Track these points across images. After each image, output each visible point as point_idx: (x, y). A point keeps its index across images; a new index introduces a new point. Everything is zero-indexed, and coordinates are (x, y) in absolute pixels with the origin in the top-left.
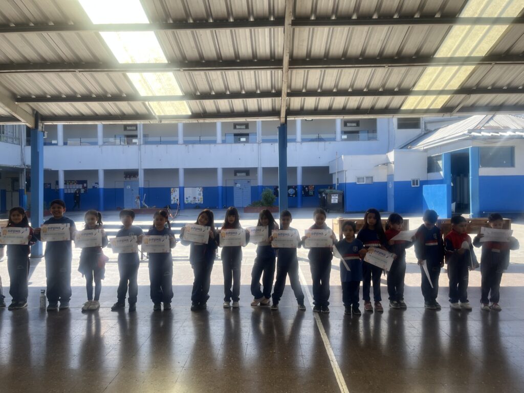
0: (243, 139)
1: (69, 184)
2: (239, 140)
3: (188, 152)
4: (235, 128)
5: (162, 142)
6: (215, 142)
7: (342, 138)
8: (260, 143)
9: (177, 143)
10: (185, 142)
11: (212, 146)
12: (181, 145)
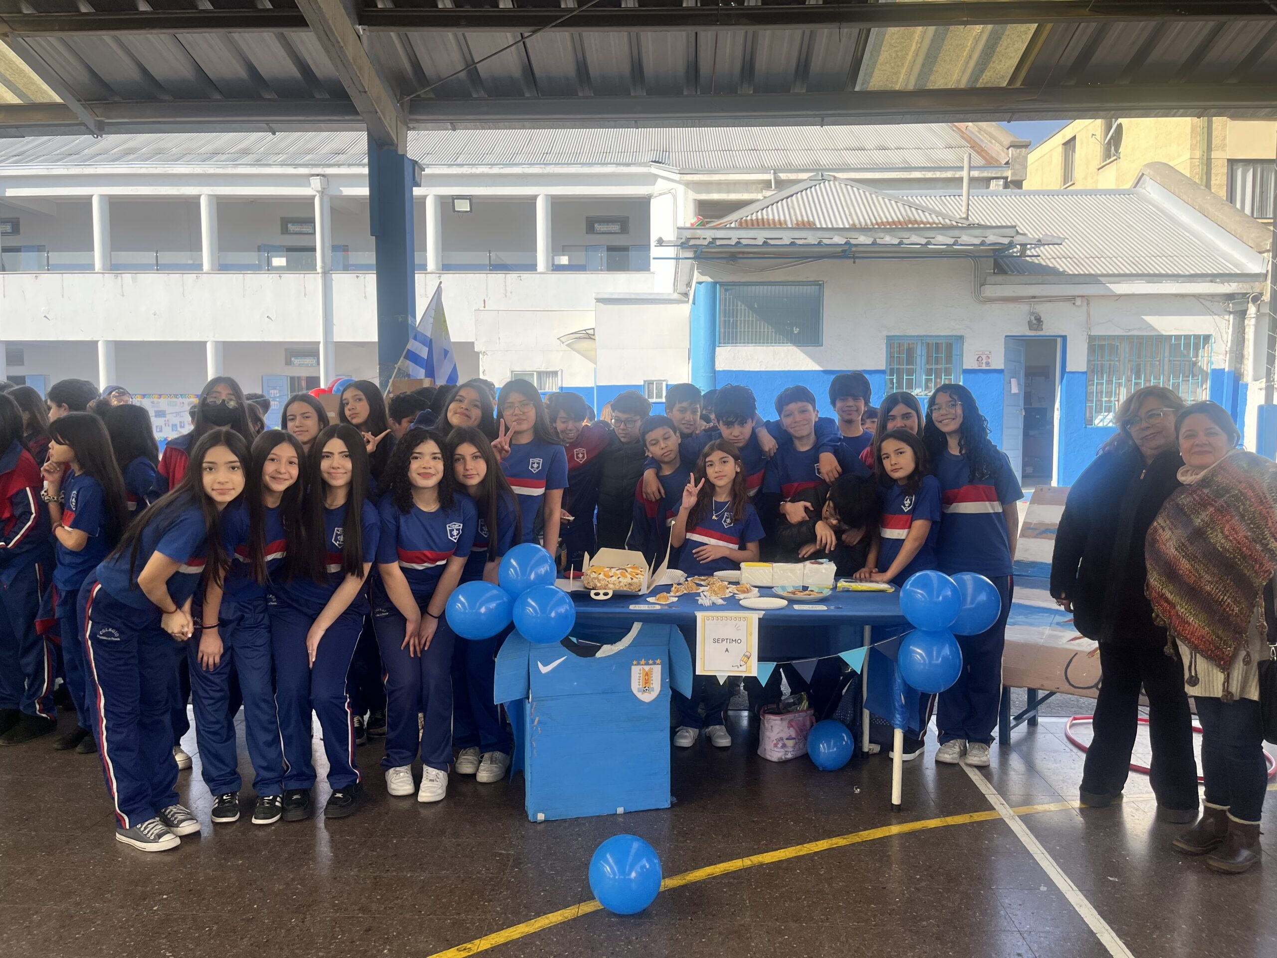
0: (279, 261)
2: (269, 262)
3: (123, 295)
4: (285, 231)
5: (50, 268)
6: (197, 267)
7: (556, 263)
8: (325, 273)
9: (89, 267)
10: (113, 267)
11: (190, 278)
12: (101, 275)
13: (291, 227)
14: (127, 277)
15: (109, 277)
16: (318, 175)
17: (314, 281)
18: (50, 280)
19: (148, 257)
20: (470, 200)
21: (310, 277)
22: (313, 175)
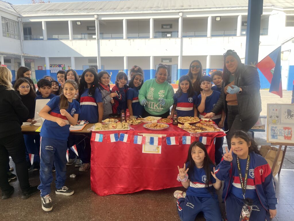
0: (169, 35)
1: (54, 67)
2: (166, 35)
3: (131, 45)
4: (162, 28)
5: (112, 38)
6: (148, 37)
7: (242, 33)
8: (181, 38)
9: (122, 38)
10: (128, 38)
11: (147, 40)
12: (125, 40)
13: (164, 27)
14: (132, 40)
15: (127, 40)
16: (181, 12)
17: (178, 40)
18: (113, 41)
19: (137, 35)
20: (220, 17)
21: (177, 39)
22: (180, 12)
